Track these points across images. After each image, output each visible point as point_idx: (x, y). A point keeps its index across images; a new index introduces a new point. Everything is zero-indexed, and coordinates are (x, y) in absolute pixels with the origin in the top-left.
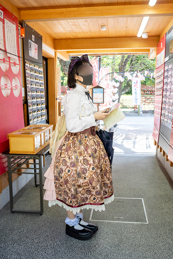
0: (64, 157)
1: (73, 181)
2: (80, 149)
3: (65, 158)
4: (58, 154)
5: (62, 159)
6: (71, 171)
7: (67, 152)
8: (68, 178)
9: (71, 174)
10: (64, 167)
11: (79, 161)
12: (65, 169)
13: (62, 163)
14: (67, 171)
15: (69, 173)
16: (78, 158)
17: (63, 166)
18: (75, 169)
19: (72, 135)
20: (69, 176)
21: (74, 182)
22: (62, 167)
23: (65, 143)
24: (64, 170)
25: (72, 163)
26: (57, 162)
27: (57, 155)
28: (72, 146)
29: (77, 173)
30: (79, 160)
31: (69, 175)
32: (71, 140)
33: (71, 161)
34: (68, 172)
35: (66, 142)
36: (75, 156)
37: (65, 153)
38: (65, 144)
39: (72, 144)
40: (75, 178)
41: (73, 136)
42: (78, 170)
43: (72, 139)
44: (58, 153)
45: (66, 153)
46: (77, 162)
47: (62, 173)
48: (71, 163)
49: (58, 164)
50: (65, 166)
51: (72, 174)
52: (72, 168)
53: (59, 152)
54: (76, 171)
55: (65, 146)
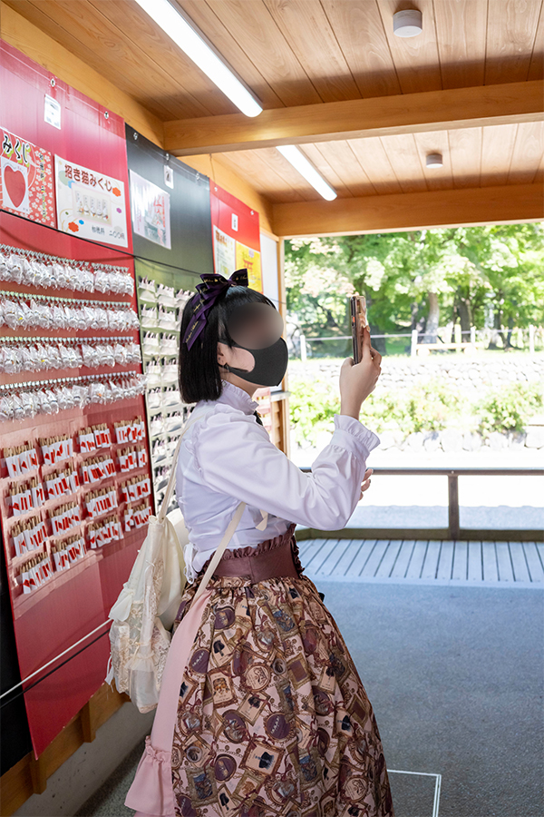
0: (231, 702)
1: (285, 800)
2: (293, 653)
3: (234, 707)
4: (191, 693)
5: (221, 711)
6: (276, 755)
7: (238, 678)
8: (262, 793)
9: (275, 771)
10: (239, 746)
11: (300, 704)
12: (242, 753)
13: (222, 729)
14: (253, 763)
15: (269, 771)
16: (293, 694)
17: (230, 744)
18: (290, 742)
19: (239, 598)
20: (265, 782)
21: (290, 804)
22: (227, 748)
23: (220, 638)
24: (238, 760)
25: (273, 720)
26: (190, 731)
27: (189, 697)
28: (257, 645)
29: (299, 761)
30: (299, 700)
31: (268, 777)
32: (244, 620)
33: (265, 714)
34: (263, 764)
35: (222, 634)
36: (279, 687)
37: (232, 683)
38: (223, 642)
39: (255, 637)
40: (295, 785)
41: (244, 599)
42: (302, 746)
43: (248, 613)
44: (190, 686)
45: (237, 681)
46: (292, 709)
47: (228, 778)
48: (269, 723)
49: (194, 739)
50: (240, 741)
51: (282, 769)
52: (278, 745)
53: (194, 682)
54: (295, 750)
55: (226, 650)
